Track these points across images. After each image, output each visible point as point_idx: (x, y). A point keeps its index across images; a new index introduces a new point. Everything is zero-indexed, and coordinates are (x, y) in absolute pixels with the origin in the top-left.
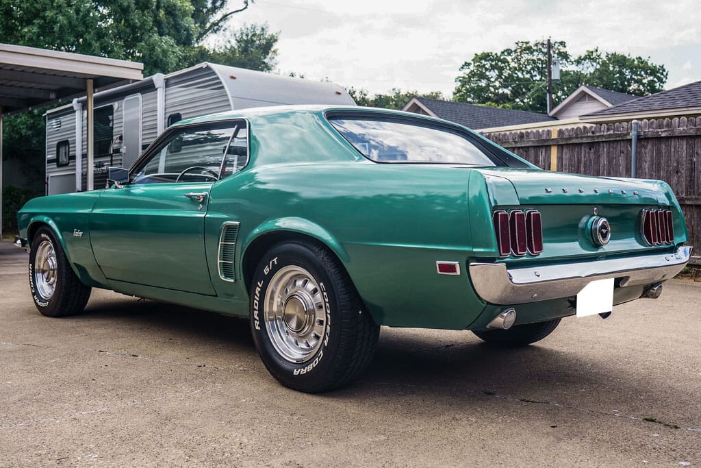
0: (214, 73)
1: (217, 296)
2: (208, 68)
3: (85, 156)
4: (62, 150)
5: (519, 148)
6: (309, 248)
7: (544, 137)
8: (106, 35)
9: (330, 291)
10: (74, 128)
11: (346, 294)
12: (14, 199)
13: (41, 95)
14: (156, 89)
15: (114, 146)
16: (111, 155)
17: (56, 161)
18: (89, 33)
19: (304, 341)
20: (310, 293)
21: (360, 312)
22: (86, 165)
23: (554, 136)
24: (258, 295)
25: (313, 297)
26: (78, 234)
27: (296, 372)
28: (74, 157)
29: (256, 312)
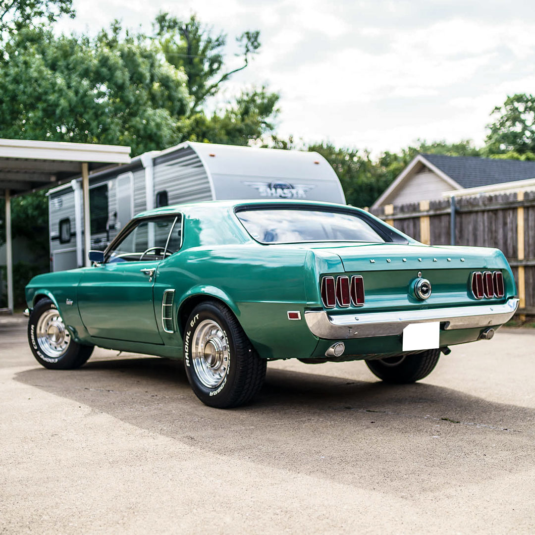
0: (194, 152)
1: (164, 344)
2: (189, 148)
3: (83, 233)
4: (65, 227)
5: (489, 211)
6: (217, 307)
7: (511, 199)
8: (103, 113)
9: (229, 335)
10: (74, 207)
11: (239, 338)
12: (22, 275)
13: (43, 179)
14: (144, 169)
15: (110, 222)
16: (107, 232)
17: (59, 238)
18: (88, 113)
19: (218, 373)
20: (220, 338)
21: (250, 351)
22: (85, 242)
23: (520, 198)
24: (188, 341)
25: (222, 341)
26: (69, 302)
27: (211, 394)
28: (74, 235)
29: (187, 354)
